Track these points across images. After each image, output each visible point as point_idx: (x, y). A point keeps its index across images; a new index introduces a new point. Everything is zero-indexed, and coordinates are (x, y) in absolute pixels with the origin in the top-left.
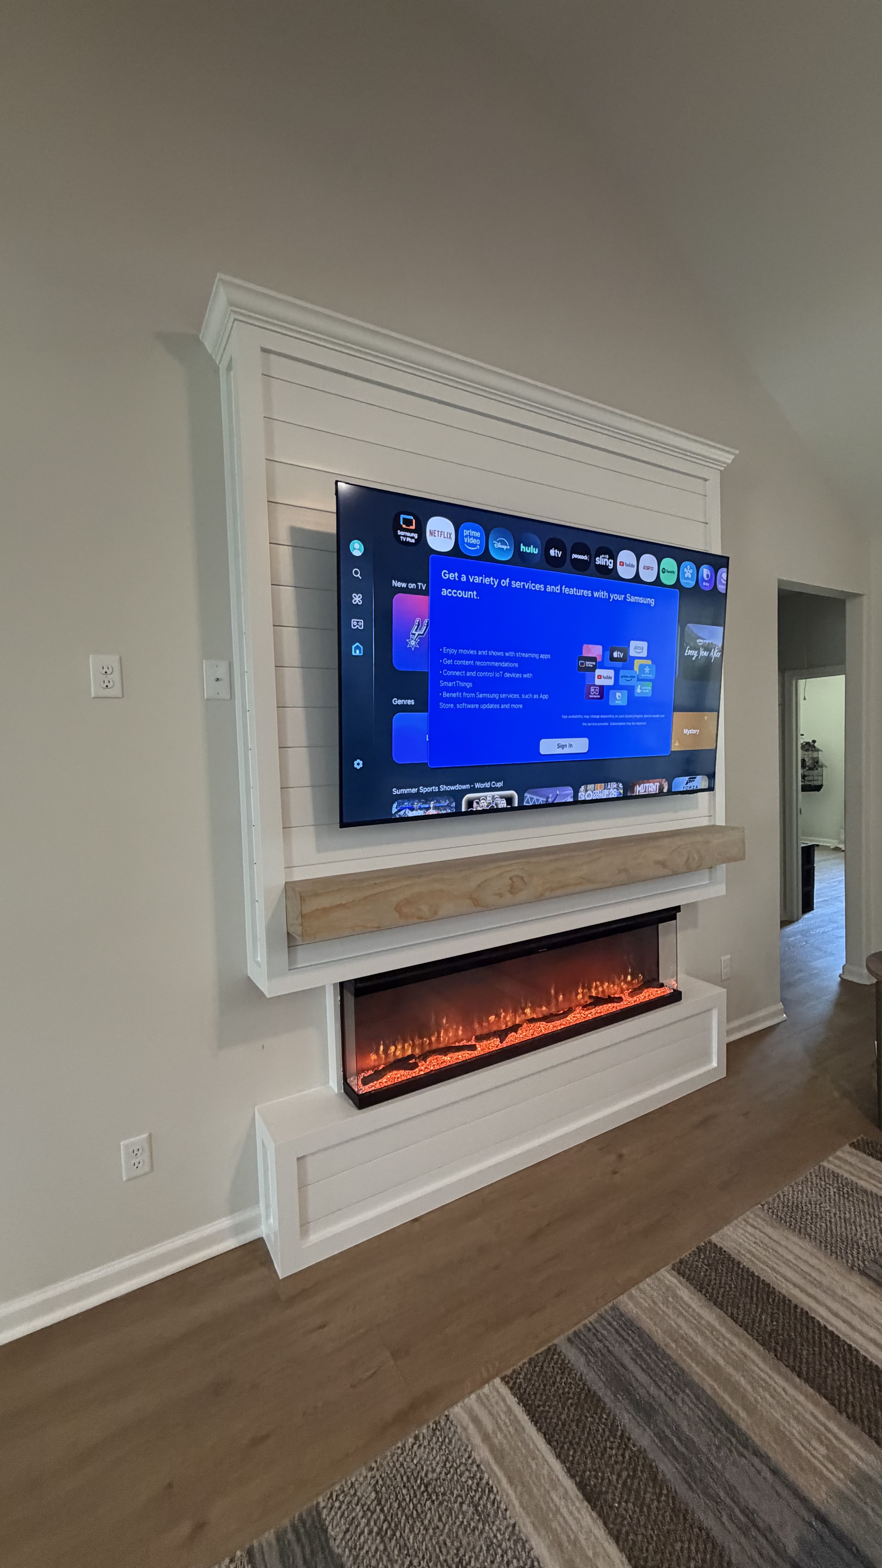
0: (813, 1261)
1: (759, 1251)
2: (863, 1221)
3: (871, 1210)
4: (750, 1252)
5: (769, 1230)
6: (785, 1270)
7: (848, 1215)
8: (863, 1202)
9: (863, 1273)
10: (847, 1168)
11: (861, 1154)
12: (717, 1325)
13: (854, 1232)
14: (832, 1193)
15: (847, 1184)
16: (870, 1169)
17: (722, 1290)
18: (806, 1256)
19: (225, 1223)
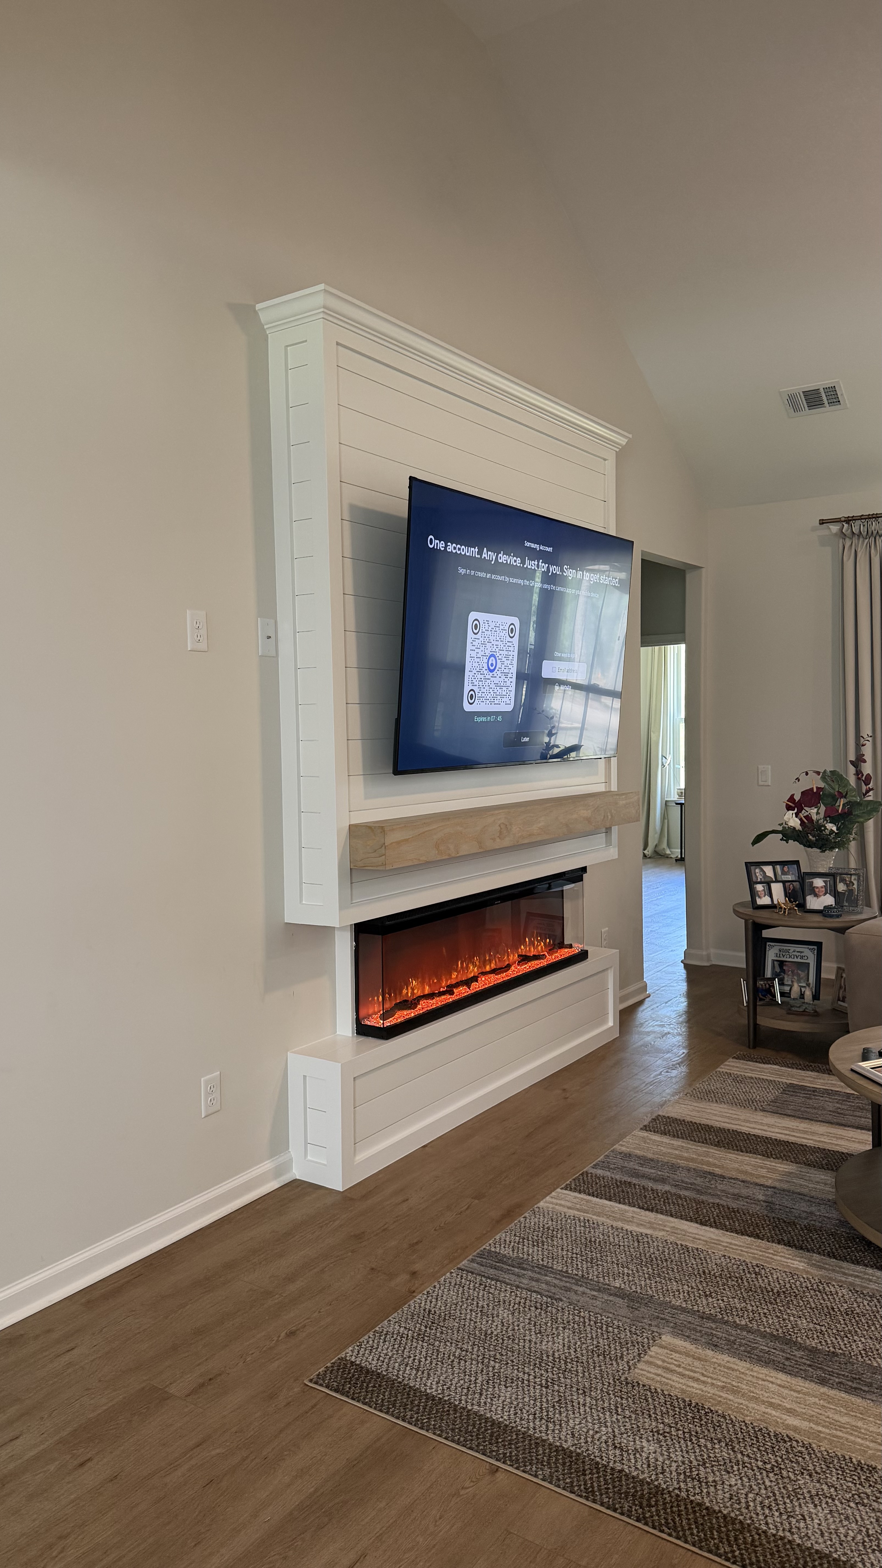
0: (731, 1112)
1: (694, 1113)
2: (755, 1091)
3: (758, 1085)
4: (688, 1115)
5: (695, 1104)
6: (714, 1118)
7: (744, 1090)
8: (752, 1083)
9: (763, 1110)
10: (735, 1069)
11: (742, 1061)
12: (683, 1144)
13: (751, 1096)
14: (730, 1083)
15: (738, 1077)
16: (751, 1067)
17: (679, 1132)
18: (726, 1111)
19: (267, 1166)
